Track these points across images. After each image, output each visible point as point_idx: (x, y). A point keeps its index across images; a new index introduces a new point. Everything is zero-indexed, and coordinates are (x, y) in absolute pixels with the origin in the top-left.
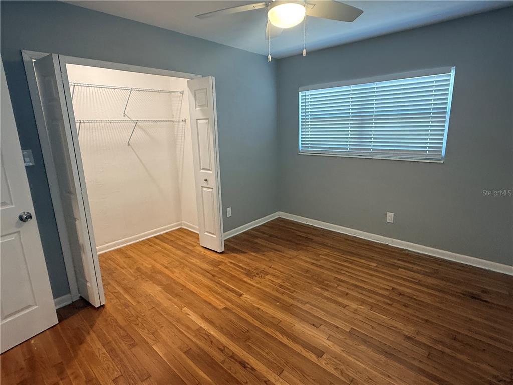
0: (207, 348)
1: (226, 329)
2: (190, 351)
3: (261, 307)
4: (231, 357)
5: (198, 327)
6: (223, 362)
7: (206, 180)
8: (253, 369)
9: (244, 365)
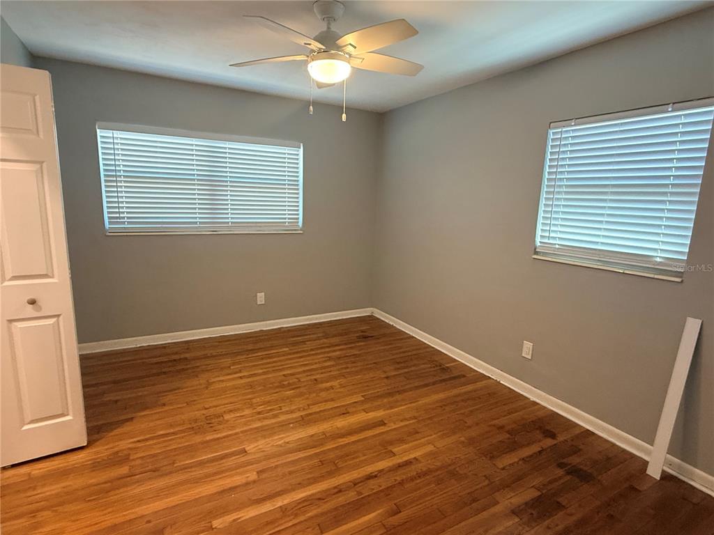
0: (326, 507)
1: (303, 480)
2: (321, 525)
3: (287, 440)
4: (355, 485)
5: (280, 510)
6: (359, 493)
7: (33, 302)
8: (380, 471)
9: (370, 477)
